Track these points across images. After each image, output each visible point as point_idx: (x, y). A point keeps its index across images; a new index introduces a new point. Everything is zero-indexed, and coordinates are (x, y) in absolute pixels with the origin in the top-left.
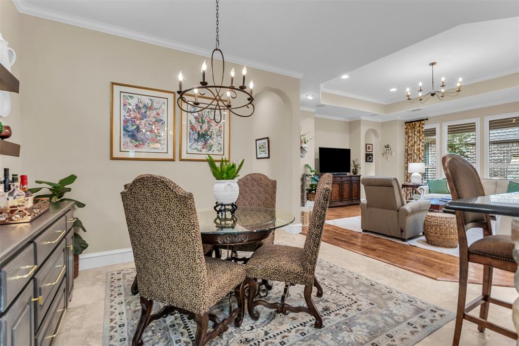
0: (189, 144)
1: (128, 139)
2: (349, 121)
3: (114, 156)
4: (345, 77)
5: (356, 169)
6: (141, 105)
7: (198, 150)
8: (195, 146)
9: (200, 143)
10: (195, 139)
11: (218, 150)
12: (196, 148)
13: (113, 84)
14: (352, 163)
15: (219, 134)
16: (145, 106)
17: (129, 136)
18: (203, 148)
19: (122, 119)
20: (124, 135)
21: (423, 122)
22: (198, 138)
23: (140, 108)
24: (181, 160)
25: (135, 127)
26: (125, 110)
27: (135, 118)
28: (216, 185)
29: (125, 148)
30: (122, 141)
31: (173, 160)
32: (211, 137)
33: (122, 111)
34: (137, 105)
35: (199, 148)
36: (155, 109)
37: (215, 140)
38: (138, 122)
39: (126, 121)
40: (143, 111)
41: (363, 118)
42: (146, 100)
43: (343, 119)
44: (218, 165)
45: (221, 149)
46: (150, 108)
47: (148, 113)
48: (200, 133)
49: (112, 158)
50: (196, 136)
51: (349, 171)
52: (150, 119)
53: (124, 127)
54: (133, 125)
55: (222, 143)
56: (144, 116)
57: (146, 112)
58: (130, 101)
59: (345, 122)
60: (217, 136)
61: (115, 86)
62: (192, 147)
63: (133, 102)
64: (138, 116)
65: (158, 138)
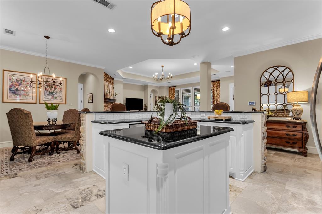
0: (44, 96)
1: (12, 94)
2: (143, 85)
3: (4, 101)
4: (131, 67)
5: (146, 108)
6: (19, 80)
7: (49, 99)
8: (47, 97)
9: (50, 96)
10: (47, 94)
11: (60, 99)
12: (48, 98)
13: (4, 70)
14: (144, 105)
15: (60, 92)
16: (21, 80)
17: (12, 93)
18: (52, 98)
19: (9, 85)
20: (10, 92)
21: (175, 88)
22: (49, 94)
23: (18, 81)
24: (40, 103)
25: (15, 89)
26: (10, 81)
27: (16, 85)
28: (48, 112)
29: (10, 98)
30: (9, 94)
31: (36, 103)
32: (56, 93)
33: (9, 82)
34: (16, 80)
35: (50, 98)
36: (26, 81)
37: (58, 95)
38: (17, 87)
39: (11, 86)
40: (20, 82)
41: (149, 84)
42: (22, 78)
43: (141, 84)
44: (49, 105)
45: (61, 99)
46: (24, 81)
47: (22, 83)
48: (50, 92)
49: (3, 102)
50: (48, 93)
51: (142, 109)
52: (24, 85)
53: (10, 89)
54: (14, 88)
55: (62, 96)
56: (20, 84)
57: (21, 83)
58: (14, 78)
59: (142, 86)
60: (59, 93)
61: (5, 71)
62: (46, 98)
63: (15, 78)
64: (17, 84)
65: (28, 94)
